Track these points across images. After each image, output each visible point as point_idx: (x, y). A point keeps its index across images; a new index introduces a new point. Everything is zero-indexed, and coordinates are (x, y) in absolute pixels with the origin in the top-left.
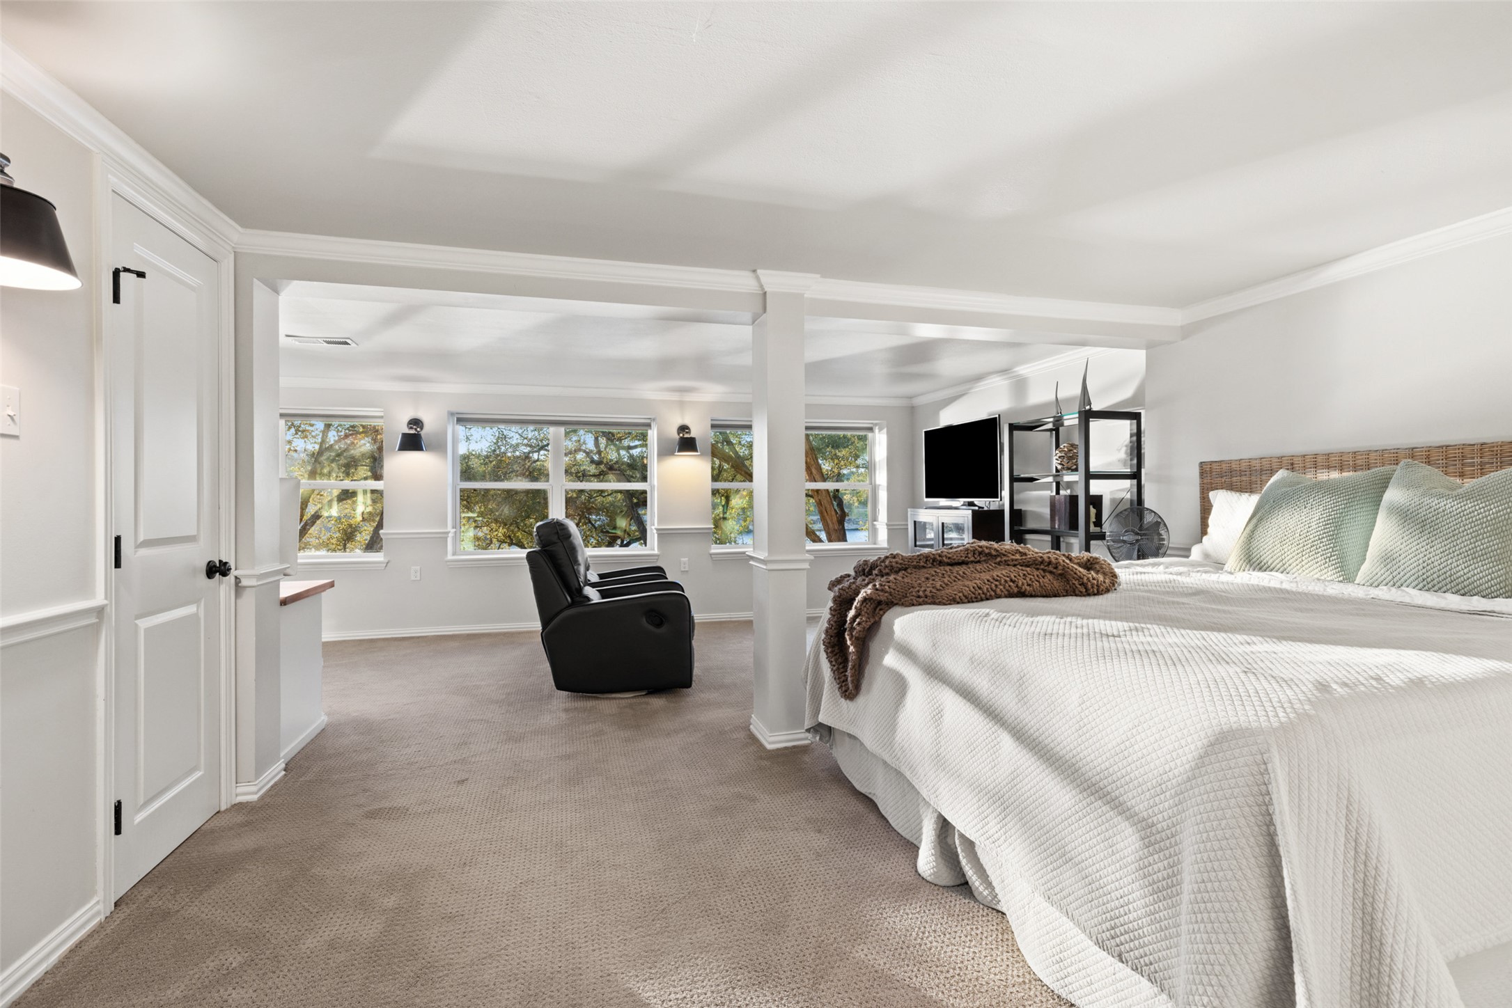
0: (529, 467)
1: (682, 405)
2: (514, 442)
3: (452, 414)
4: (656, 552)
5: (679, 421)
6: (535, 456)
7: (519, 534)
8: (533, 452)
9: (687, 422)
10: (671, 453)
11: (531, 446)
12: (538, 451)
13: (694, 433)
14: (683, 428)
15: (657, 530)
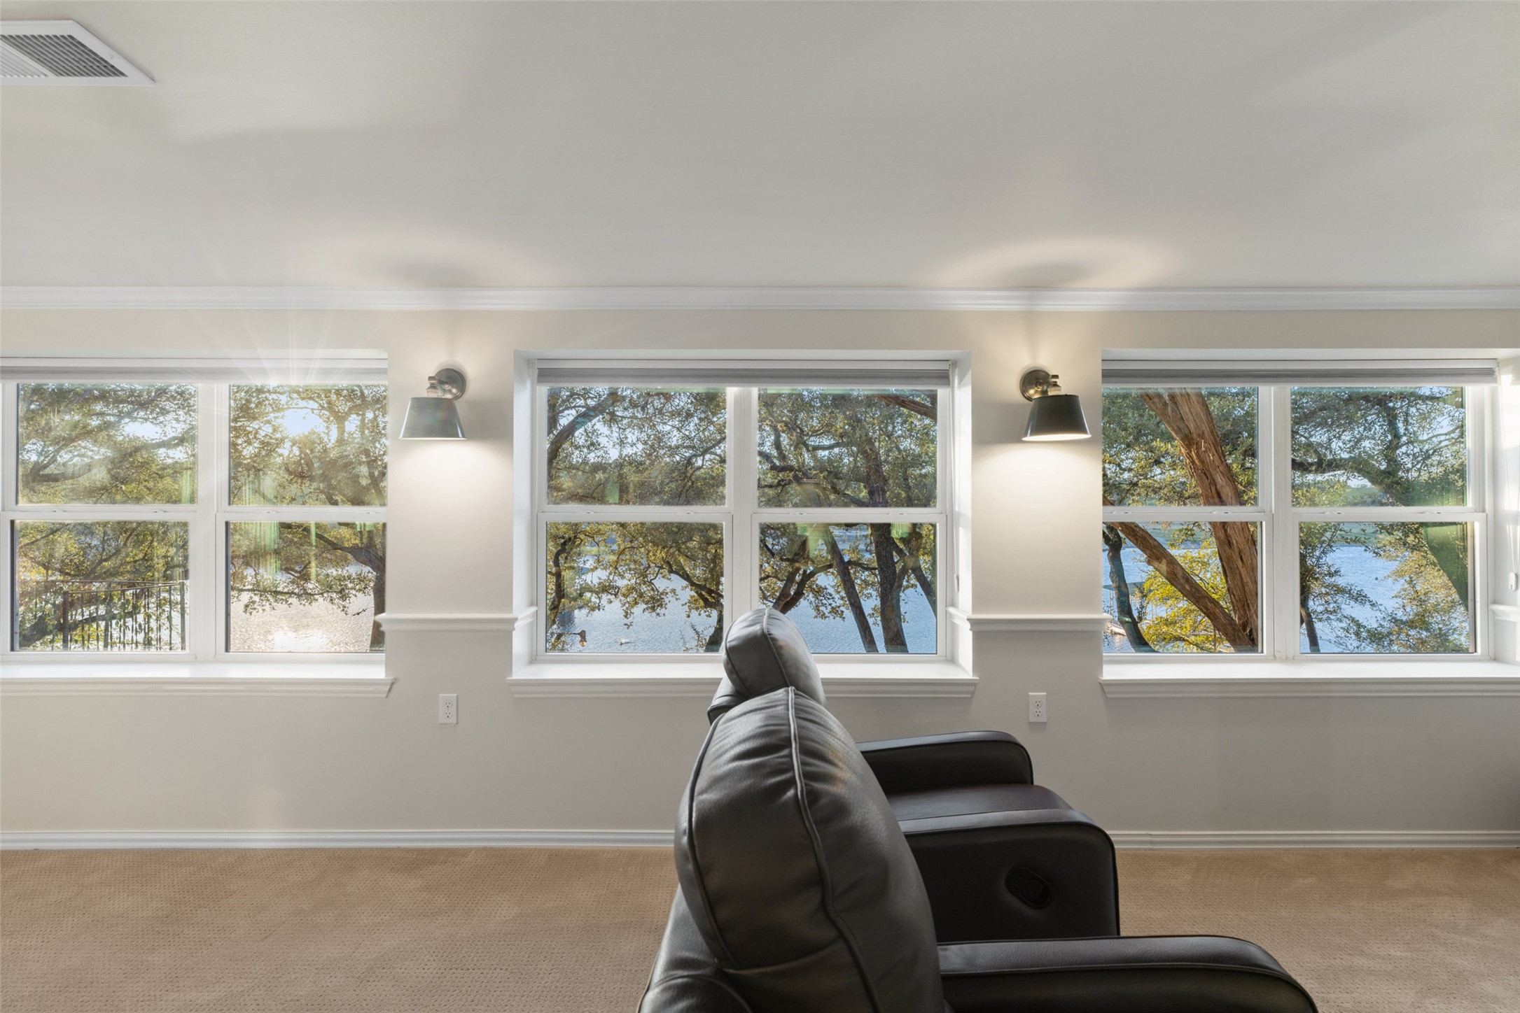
0: (692, 475)
1: (1031, 321)
2: (674, 442)
3: (529, 362)
4: (964, 669)
5: (1023, 361)
6: (699, 462)
7: (682, 560)
8: (696, 456)
9: (1046, 361)
10: (1013, 437)
11: (693, 447)
12: (703, 454)
13: (1065, 387)
14: (1035, 378)
15: (974, 622)
